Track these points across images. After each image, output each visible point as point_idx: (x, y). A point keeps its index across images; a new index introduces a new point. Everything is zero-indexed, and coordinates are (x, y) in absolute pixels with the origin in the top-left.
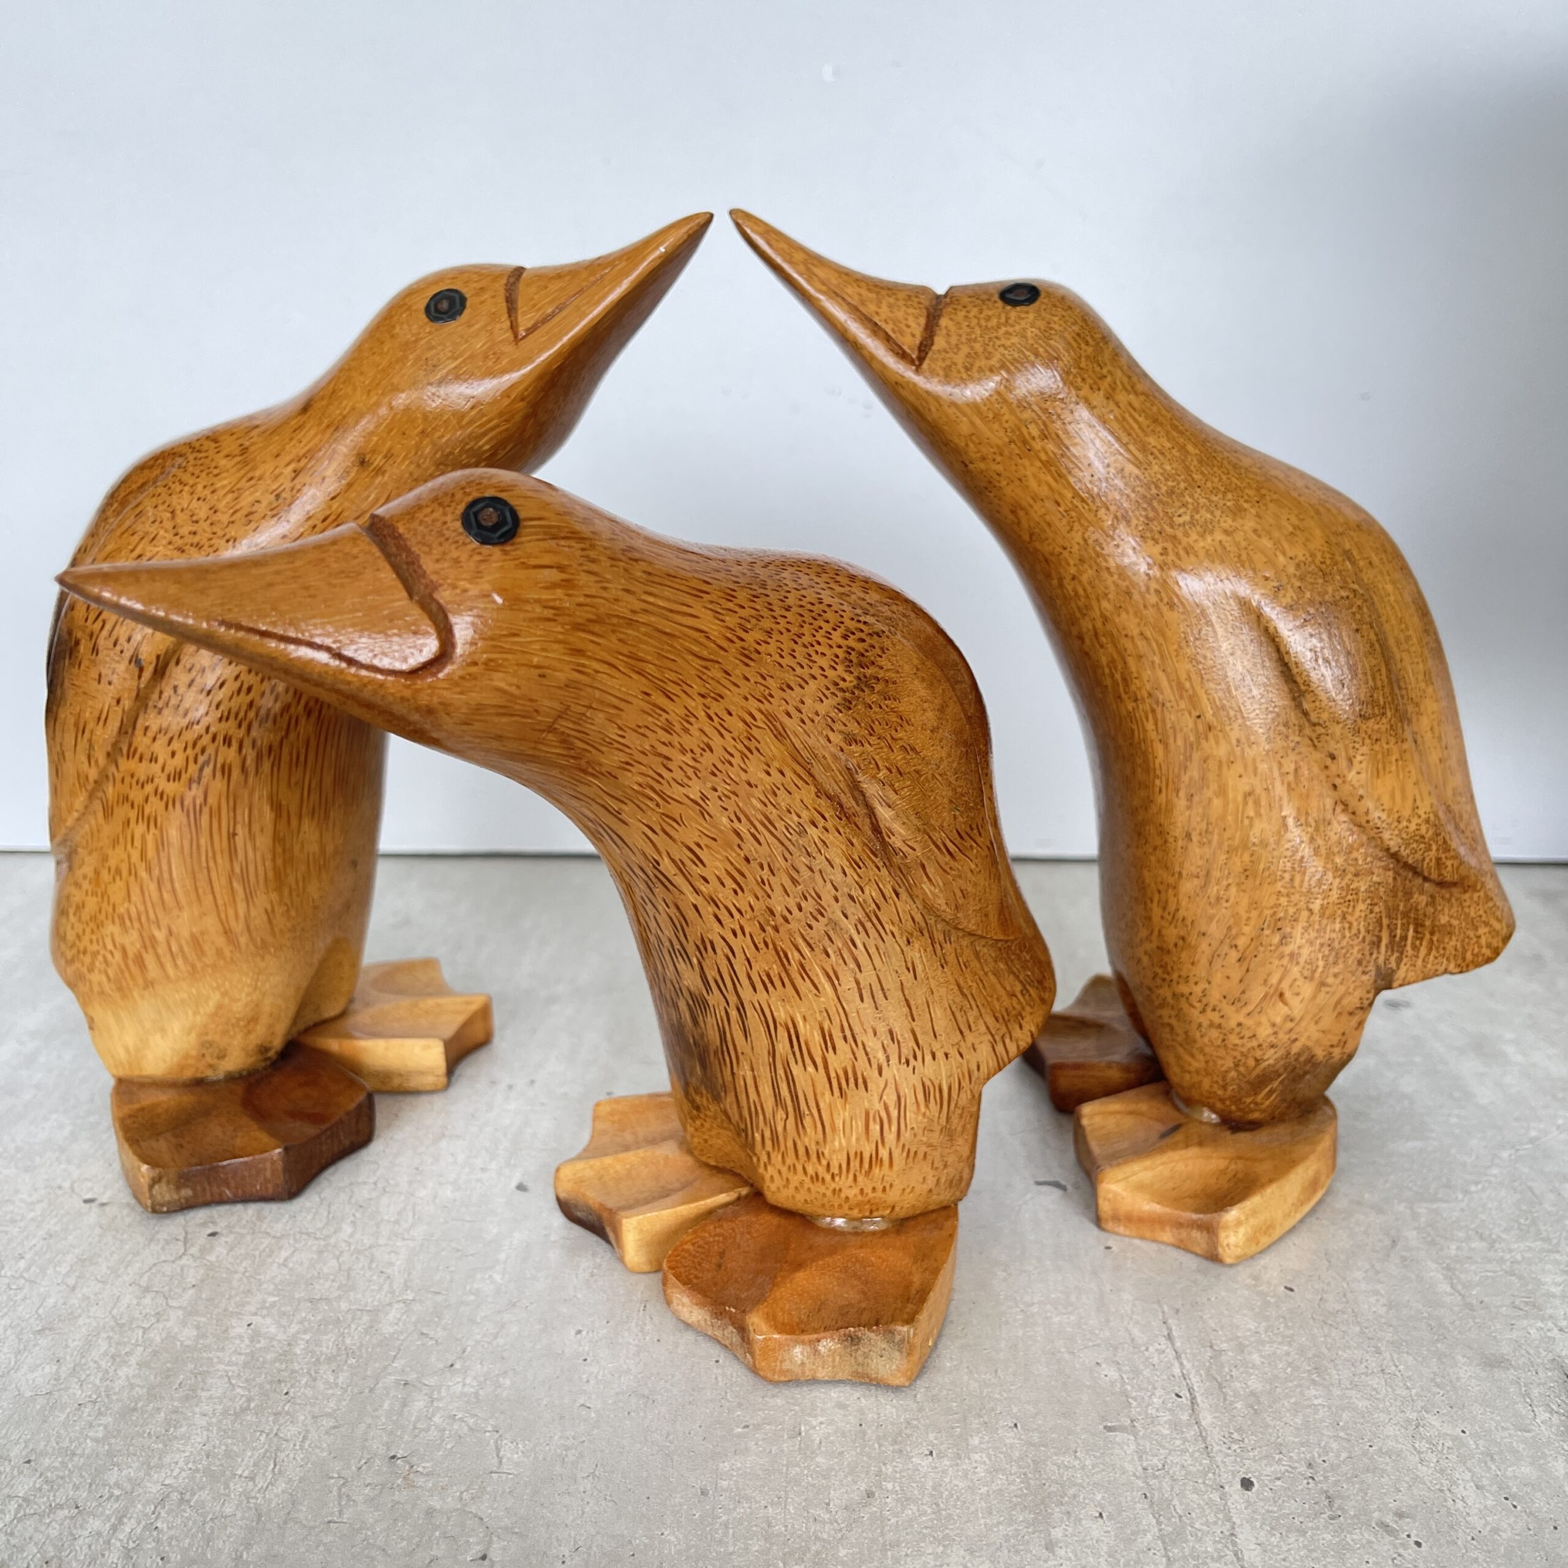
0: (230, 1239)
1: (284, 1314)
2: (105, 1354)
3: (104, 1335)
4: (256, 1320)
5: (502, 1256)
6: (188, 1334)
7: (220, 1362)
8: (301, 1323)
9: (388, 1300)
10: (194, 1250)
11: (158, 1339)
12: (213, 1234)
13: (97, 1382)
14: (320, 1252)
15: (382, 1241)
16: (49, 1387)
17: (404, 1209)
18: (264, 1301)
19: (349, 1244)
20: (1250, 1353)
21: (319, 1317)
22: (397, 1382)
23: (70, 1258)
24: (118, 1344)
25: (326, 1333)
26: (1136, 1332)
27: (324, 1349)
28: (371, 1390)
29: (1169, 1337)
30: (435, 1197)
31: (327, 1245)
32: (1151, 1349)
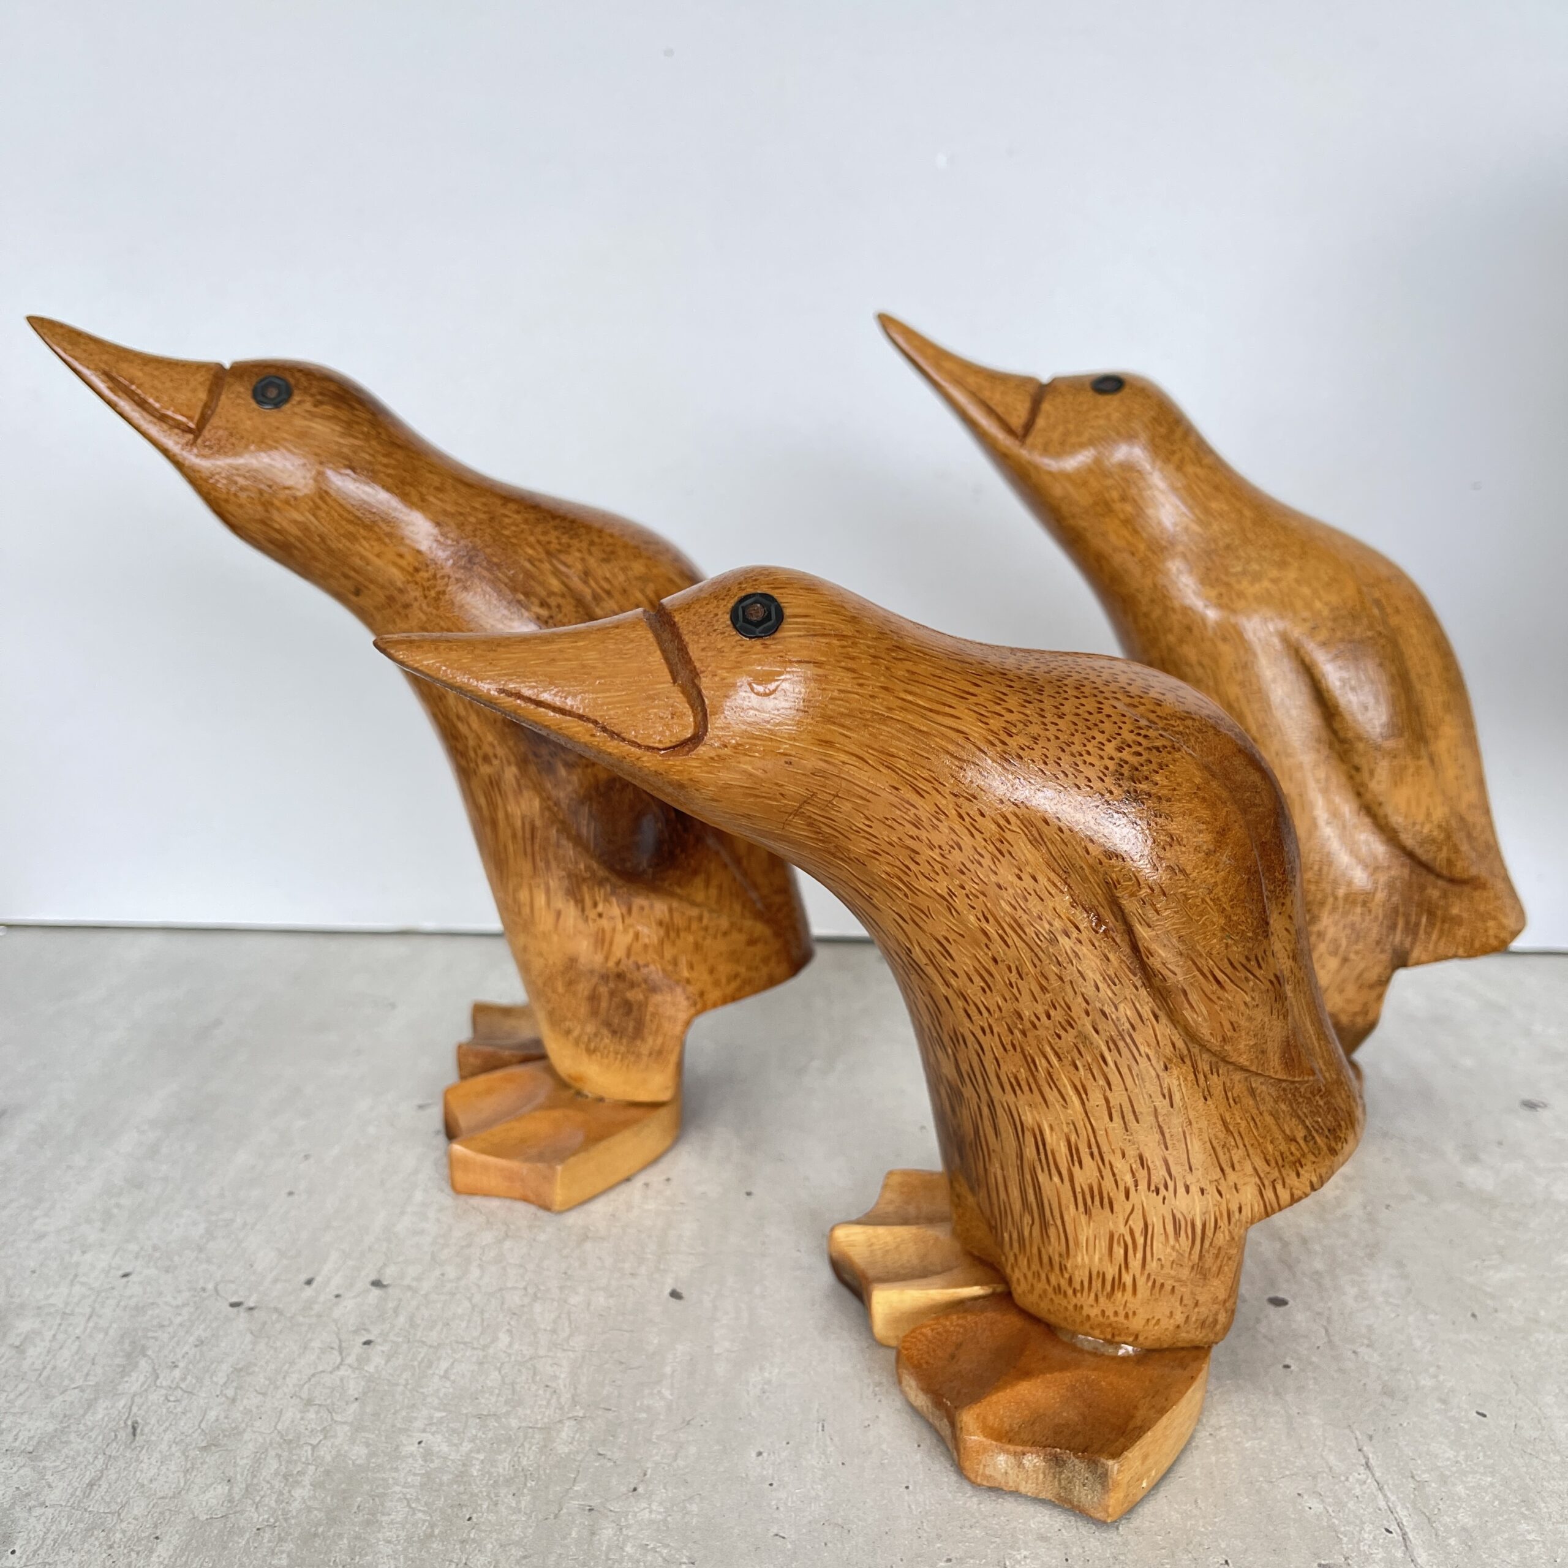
0: (386, 1348)
1: (454, 1431)
2: (276, 1473)
3: (272, 1453)
4: (426, 1437)
5: (668, 1370)
6: (358, 1453)
7: (396, 1484)
8: (473, 1440)
9: (558, 1417)
10: (351, 1360)
11: (328, 1458)
12: (368, 1343)
13: (273, 1504)
14: (481, 1364)
15: (542, 1352)
16: (224, 1509)
17: (559, 1317)
18: (431, 1418)
19: (509, 1355)
20: (1454, 1485)
21: (490, 1435)
22: (581, 1507)
23: (226, 1368)
24: (289, 1462)
25: (500, 1453)
26: (1332, 1459)
27: (501, 1470)
28: (556, 1516)
29: (1367, 1466)
30: (589, 1305)
31: (485, 1357)
32: (1351, 1479)
